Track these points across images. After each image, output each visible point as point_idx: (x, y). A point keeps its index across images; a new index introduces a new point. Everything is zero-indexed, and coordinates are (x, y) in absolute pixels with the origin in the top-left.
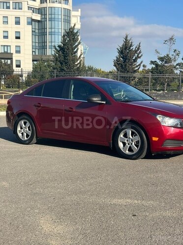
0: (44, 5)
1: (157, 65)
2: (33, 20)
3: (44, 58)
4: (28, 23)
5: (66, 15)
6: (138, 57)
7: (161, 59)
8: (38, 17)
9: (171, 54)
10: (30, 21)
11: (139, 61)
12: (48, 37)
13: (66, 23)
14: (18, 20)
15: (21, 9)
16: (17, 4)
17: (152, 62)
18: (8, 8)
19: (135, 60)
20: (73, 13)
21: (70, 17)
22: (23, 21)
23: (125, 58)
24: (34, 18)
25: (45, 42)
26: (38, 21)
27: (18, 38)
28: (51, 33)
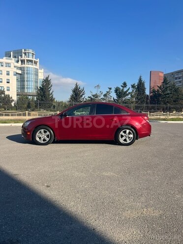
0: (23, 66)
1: (92, 99)
2: (17, 73)
3: (24, 94)
4: (14, 75)
5: (36, 71)
6: (83, 94)
7: (94, 96)
8: (20, 72)
9: (99, 93)
10: (15, 73)
11: (83, 96)
12: (26, 83)
13: (36, 76)
14: (8, 73)
15: (10, 67)
16: (8, 64)
17: (89, 97)
18: (2, 66)
19: (82, 96)
20: (39, 71)
21: (38, 73)
22: (11, 74)
23: (76, 95)
24: (18, 72)
25: (24, 85)
26: (20, 74)
27: (8, 82)
28: (27, 81)
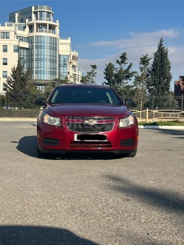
0: (32, 34)
2: (20, 48)
4: (15, 51)
5: (52, 42)
8: (26, 45)
12: (35, 63)
13: (52, 50)
14: (5, 48)
15: (9, 38)
16: (5, 34)
21: (56, 45)
22: (10, 49)
26: (27, 49)
27: (5, 64)
28: (37, 60)
